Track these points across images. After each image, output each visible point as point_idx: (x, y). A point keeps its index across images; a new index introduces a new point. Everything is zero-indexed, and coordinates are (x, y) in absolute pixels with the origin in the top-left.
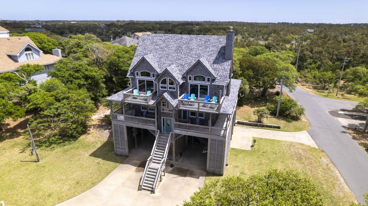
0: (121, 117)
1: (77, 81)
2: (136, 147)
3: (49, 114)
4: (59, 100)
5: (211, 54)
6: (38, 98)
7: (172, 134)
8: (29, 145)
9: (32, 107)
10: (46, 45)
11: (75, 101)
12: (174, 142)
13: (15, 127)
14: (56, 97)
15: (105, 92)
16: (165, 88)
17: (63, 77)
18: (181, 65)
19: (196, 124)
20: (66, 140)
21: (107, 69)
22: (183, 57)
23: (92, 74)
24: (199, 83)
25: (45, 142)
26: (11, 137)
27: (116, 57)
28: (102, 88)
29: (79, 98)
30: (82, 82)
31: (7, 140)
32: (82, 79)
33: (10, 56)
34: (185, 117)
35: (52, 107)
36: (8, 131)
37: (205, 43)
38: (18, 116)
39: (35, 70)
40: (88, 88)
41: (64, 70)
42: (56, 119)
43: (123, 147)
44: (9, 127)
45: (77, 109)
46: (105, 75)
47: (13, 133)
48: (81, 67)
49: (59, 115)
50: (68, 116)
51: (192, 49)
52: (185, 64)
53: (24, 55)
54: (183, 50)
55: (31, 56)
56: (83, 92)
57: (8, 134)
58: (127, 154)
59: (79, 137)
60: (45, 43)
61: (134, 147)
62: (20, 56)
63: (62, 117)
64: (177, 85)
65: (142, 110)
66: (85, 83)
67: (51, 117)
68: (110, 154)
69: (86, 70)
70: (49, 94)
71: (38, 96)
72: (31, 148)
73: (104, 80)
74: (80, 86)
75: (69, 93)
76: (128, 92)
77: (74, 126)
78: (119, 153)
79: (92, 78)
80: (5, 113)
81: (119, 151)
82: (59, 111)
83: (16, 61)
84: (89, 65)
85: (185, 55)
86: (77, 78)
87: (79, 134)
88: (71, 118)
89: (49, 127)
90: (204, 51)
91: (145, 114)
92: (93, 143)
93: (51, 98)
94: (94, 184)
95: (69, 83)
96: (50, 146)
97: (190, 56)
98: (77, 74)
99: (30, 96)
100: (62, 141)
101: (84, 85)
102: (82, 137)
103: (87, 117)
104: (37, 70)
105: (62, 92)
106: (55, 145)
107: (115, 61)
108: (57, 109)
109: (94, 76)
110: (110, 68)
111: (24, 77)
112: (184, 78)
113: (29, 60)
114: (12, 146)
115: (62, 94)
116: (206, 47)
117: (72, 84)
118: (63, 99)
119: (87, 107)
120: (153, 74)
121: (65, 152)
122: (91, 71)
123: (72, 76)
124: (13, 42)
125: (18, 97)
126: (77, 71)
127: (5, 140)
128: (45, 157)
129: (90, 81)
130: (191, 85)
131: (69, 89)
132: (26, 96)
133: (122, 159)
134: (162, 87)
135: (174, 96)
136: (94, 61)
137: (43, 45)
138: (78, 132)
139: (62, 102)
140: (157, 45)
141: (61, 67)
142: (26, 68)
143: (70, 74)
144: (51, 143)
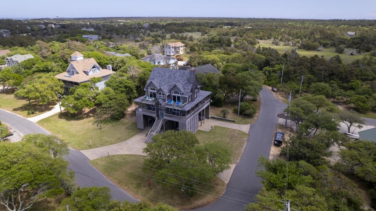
0: (140, 110)
1: (121, 89)
2: (149, 126)
3: (106, 106)
4: (111, 99)
6: (101, 98)
7: (163, 119)
8: (96, 122)
9: (98, 102)
10: (102, 61)
11: (119, 100)
12: (164, 123)
13: (88, 112)
14: (110, 98)
15: (136, 95)
16: (161, 97)
17: (113, 86)
19: (175, 115)
20: (114, 121)
21: (138, 82)
23: (129, 85)
24: (176, 95)
25: (103, 121)
26: (87, 117)
27: (143, 75)
28: (134, 93)
29: (121, 99)
30: (123, 89)
31: (85, 119)
32: (123, 88)
33: (84, 72)
34: (171, 112)
35: (107, 103)
36: (85, 114)
38: (91, 107)
39: (98, 81)
40: (126, 93)
41: (114, 82)
42: (109, 109)
43: (141, 125)
44: (85, 112)
45: (120, 105)
46: (137, 85)
47: (87, 115)
48: (123, 81)
49: (111, 107)
50: (116, 108)
52: (171, 85)
53: (92, 71)
55: (95, 71)
56: (123, 95)
57: (85, 116)
58: (143, 128)
59: (120, 119)
60: (102, 59)
61: (148, 126)
62: (89, 72)
63: (112, 108)
64: (166, 96)
65: (151, 107)
66: (125, 90)
67: (107, 108)
68: (135, 128)
69: (126, 83)
70: (106, 96)
71: (101, 97)
72: (97, 123)
73: (136, 88)
74: (122, 92)
75: (116, 95)
76: (143, 98)
77: (118, 113)
78: (139, 128)
79: (129, 87)
80: (85, 105)
81: (139, 127)
82: (111, 105)
83: (88, 75)
84: (128, 79)
86: (120, 87)
87: (121, 118)
88: (117, 109)
89: (106, 113)
91: (152, 109)
92: (127, 123)
93: (107, 98)
94: (126, 140)
95: (117, 90)
96: (106, 123)
98: (121, 85)
99: (97, 97)
100: (112, 121)
101: (124, 91)
102: (122, 120)
103: (125, 109)
104: (99, 80)
105: (112, 95)
106: (108, 123)
107: (142, 77)
108: (110, 104)
109: (130, 86)
110: (140, 80)
111: (92, 85)
112: (170, 92)
113: (94, 73)
114: (88, 122)
115: (112, 96)
117: (118, 90)
118: (113, 99)
119: (125, 104)
120: (156, 90)
121: (113, 126)
122: (129, 83)
123: (118, 86)
124: (86, 63)
125: (91, 97)
126: (121, 83)
127: (84, 119)
128: (104, 128)
129: (127, 89)
130: (173, 96)
131: (116, 93)
132: (95, 97)
133: (140, 131)
134: (159, 96)
135: (164, 100)
136: (131, 76)
137: (100, 60)
138: (120, 117)
139: (112, 100)
140: (160, 74)
141: (112, 80)
142: (94, 80)
143: (117, 85)
144: (106, 122)
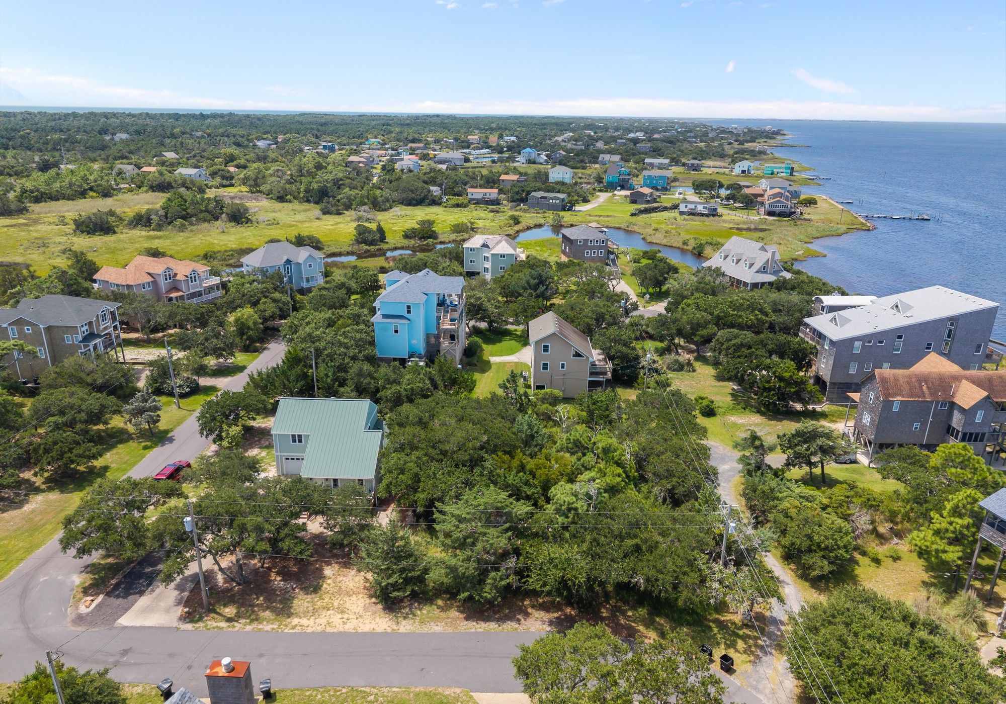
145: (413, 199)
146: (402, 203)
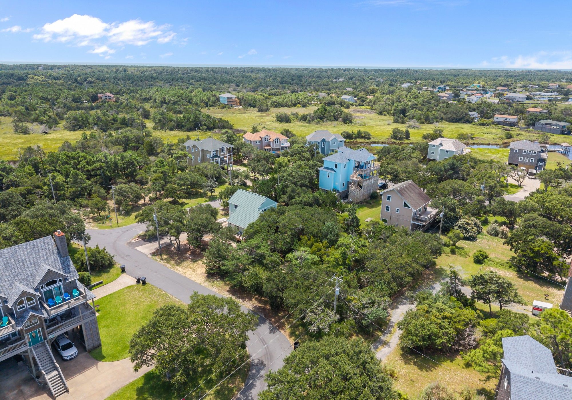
5: (47, 258)
7: (47, 341)
12: (51, 347)
16: (23, 307)
18: (24, 279)
22: (20, 271)
24: (52, 287)
37: (33, 249)
51: (23, 261)
52: (27, 277)
54: (14, 265)
64: (37, 298)
85: (20, 269)
90: (38, 258)
97: (27, 268)
112: (37, 290)
116: (38, 254)
134: (19, 308)
135: (35, 309)
145: (454, 118)
146: (446, 121)
